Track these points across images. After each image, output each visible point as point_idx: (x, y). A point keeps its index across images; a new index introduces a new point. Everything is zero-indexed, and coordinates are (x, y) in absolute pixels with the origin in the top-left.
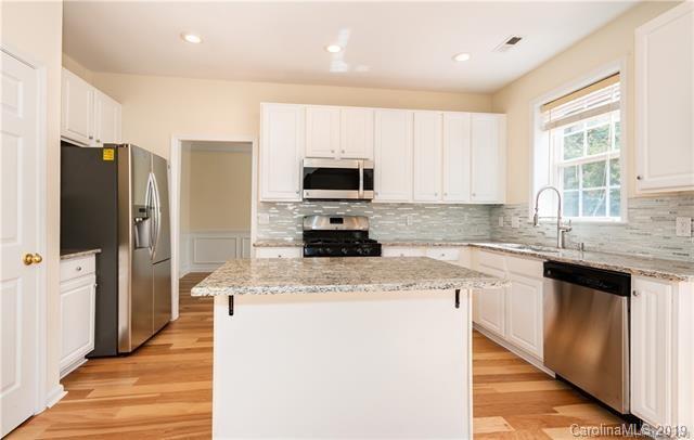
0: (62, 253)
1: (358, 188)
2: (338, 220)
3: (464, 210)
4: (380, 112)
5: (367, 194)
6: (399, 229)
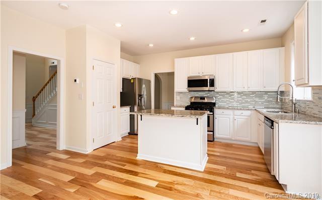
0: (121, 106)
1: (207, 86)
2: (203, 98)
3: (265, 94)
4: (218, 56)
5: (212, 88)
6: (231, 102)
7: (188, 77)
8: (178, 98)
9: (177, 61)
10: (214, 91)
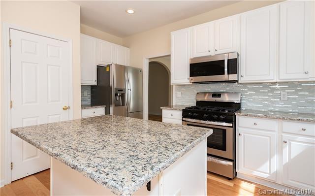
1: (223, 74)
2: (217, 95)
5: (232, 77)
7: (191, 59)
8: (179, 94)
9: (175, 35)
10: (237, 81)
